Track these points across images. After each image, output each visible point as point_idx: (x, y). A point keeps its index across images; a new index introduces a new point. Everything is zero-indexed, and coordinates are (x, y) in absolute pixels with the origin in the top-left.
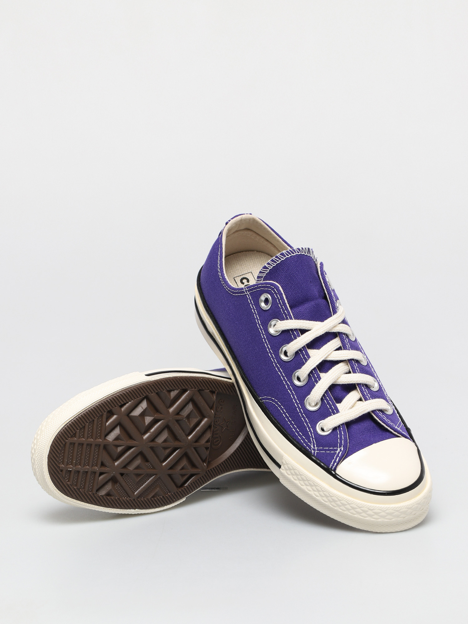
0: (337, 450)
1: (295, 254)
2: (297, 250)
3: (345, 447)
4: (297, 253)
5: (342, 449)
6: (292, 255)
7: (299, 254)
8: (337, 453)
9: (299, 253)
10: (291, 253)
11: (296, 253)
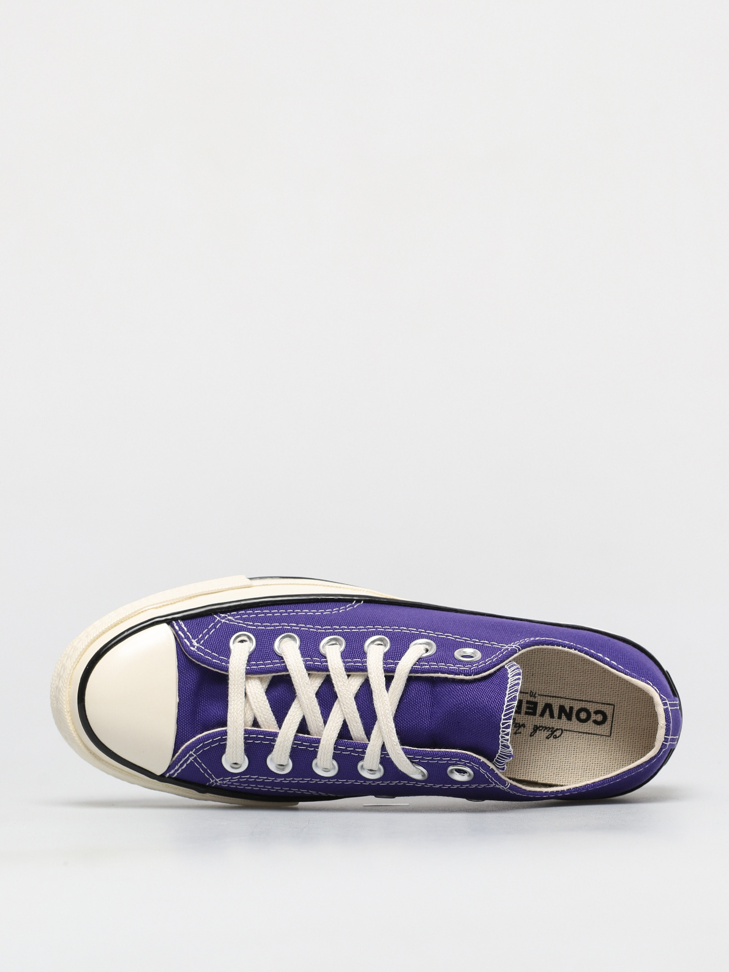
0: (198, 642)
1: (503, 717)
2: (507, 724)
3: (193, 654)
4: (502, 721)
5: (192, 648)
6: (504, 713)
7: (501, 725)
8: (193, 640)
9: (503, 724)
10: (507, 712)
11: (504, 719)
